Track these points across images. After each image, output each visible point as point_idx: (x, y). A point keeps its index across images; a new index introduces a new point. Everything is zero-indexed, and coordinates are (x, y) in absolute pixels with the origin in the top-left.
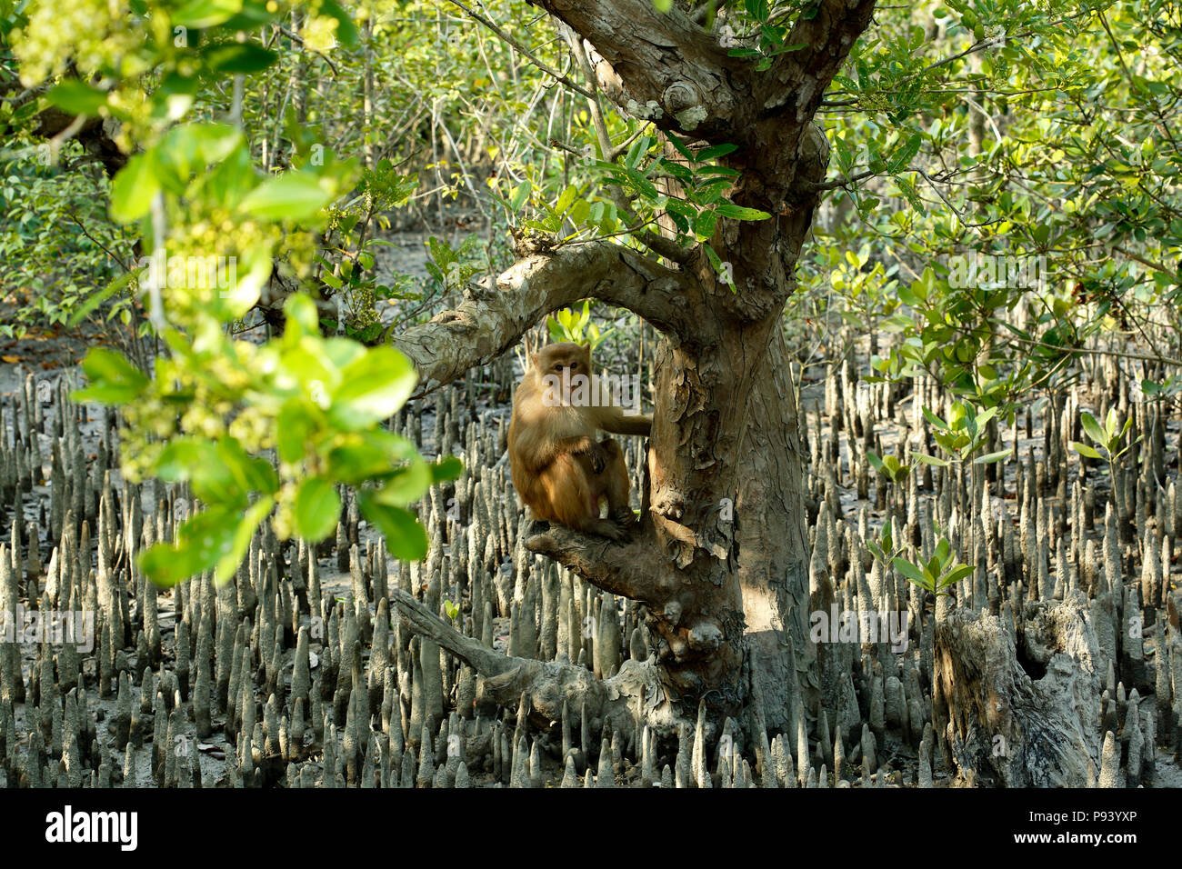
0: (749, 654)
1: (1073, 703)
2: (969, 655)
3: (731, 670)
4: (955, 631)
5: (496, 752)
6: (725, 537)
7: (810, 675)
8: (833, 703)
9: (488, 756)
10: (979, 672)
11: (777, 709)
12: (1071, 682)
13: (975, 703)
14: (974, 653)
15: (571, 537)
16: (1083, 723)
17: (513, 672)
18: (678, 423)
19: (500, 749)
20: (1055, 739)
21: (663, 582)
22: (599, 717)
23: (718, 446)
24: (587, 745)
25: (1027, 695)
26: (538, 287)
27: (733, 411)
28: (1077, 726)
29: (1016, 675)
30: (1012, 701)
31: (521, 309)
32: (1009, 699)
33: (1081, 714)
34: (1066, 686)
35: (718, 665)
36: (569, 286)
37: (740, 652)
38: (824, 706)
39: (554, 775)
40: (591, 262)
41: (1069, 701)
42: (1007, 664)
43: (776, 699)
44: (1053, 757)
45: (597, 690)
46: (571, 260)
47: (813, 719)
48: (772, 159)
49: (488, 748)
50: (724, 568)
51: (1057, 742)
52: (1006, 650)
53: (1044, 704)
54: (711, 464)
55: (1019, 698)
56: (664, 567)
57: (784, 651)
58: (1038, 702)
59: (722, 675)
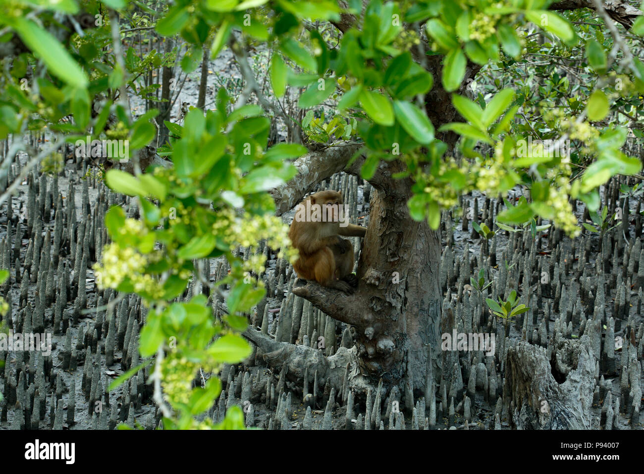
0: (407, 353)
1: (579, 397)
2: (526, 368)
3: (397, 362)
4: (520, 355)
5: (268, 393)
6: (401, 296)
7: (438, 361)
8: (449, 378)
9: (263, 394)
10: (531, 378)
11: (419, 379)
12: (579, 386)
13: (527, 393)
14: (529, 368)
15: (318, 289)
16: (583, 408)
17: (280, 351)
18: (381, 236)
19: (270, 392)
20: (568, 416)
21: (366, 317)
22: (323, 377)
23: (401, 250)
24: (317, 393)
25: (555, 392)
26: (314, 171)
27: (411, 232)
28: (580, 410)
29: (551, 382)
30: (547, 395)
31: (304, 184)
32: (545, 395)
33: (582, 403)
34: (576, 388)
35: (390, 360)
36: (330, 169)
37: (403, 352)
38: (444, 379)
39: (298, 408)
40: (342, 155)
41: (577, 396)
42: (546, 376)
43: (419, 373)
44: (566, 425)
45: (324, 363)
46: (332, 155)
47: (438, 385)
48: (444, 107)
49: (263, 390)
50: (399, 311)
51: (569, 417)
52: (546, 369)
53: (564, 397)
54: (396, 259)
55: (551, 394)
56: (367, 309)
57: (425, 347)
58: (560, 396)
59: (392, 364)
